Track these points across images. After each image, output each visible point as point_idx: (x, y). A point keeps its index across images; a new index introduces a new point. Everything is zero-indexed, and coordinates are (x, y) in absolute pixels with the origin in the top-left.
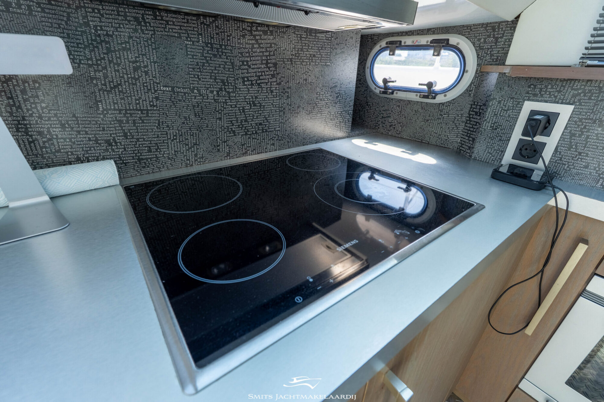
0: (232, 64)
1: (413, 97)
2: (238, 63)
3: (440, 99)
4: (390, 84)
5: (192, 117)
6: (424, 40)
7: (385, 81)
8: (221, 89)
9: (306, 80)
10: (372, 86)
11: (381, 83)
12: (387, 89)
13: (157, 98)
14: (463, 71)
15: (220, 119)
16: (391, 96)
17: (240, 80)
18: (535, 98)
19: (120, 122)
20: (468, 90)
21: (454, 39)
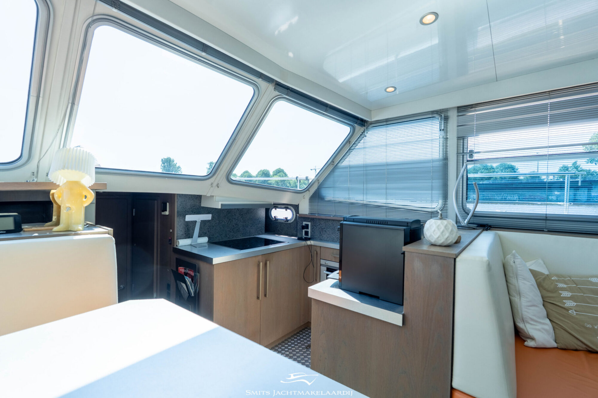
0: (232, 215)
1: (283, 221)
2: (233, 215)
3: (289, 222)
4: (276, 218)
5: (222, 228)
6: (283, 206)
7: (275, 217)
8: (229, 221)
9: (250, 218)
10: (271, 218)
11: (274, 218)
12: (276, 220)
13: (216, 223)
14: (293, 215)
15: (228, 228)
16: (277, 221)
17: (233, 219)
18: (305, 221)
19: (208, 228)
20: (295, 219)
21: (289, 207)
